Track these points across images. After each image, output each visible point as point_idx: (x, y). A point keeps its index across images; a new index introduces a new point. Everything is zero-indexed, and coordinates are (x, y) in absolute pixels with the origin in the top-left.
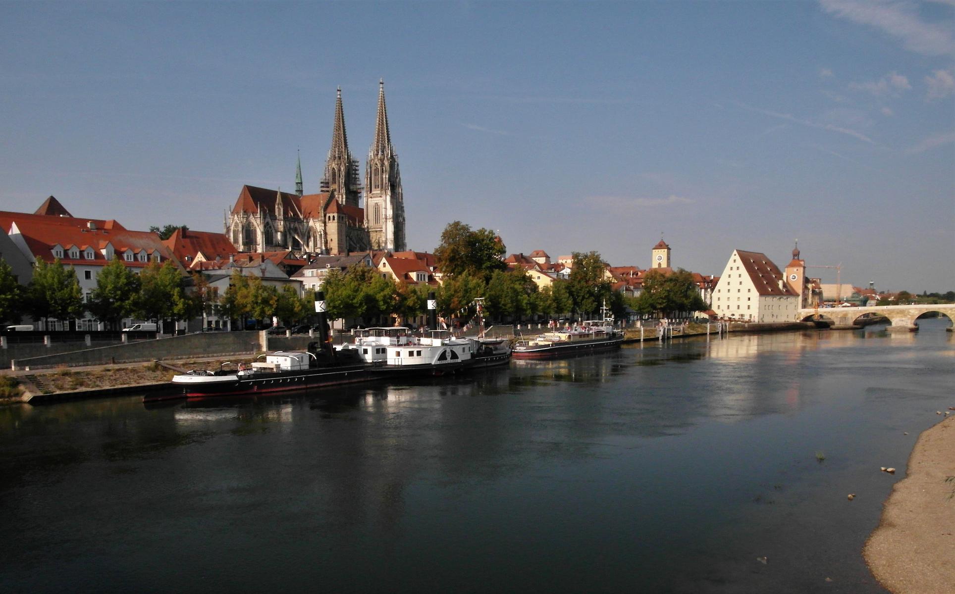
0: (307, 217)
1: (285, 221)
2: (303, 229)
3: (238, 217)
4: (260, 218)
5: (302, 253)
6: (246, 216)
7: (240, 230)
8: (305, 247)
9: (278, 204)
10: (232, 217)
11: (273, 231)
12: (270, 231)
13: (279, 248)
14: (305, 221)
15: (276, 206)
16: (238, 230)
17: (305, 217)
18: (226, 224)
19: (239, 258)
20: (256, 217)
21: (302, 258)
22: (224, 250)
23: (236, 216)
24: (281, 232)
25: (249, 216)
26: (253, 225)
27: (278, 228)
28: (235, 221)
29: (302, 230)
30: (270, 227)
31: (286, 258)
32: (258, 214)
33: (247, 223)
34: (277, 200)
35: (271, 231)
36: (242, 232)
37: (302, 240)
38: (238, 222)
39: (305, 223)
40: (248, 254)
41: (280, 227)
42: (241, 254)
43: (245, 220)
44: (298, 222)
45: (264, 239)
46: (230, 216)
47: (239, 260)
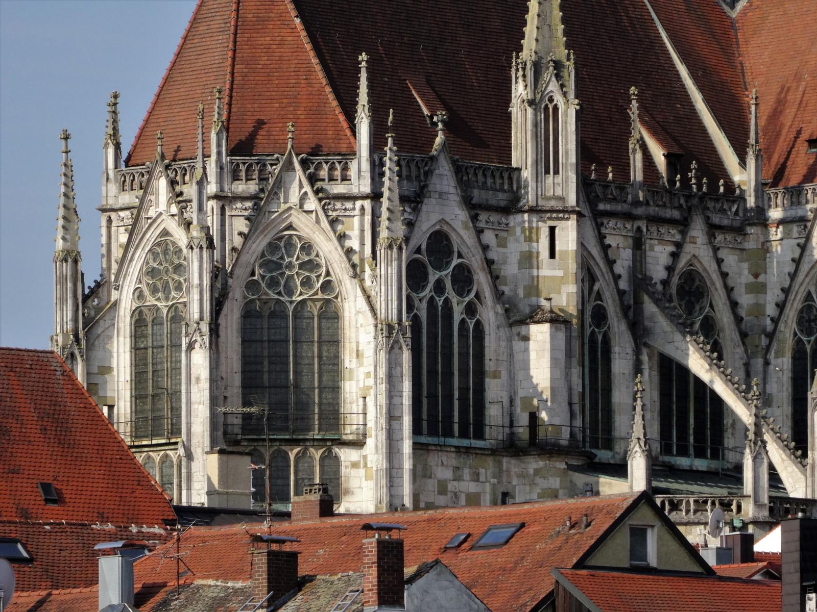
0: (794, 177)
1: (598, 217)
2: (759, 288)
3: (177, 196)
4: (376, 196)
5: (749, 510)
6: (252, 187)
7: (194, 312)
8: (777, 454)
9: (538, 67)
10: (129, 198)
11: (490, 314)
12: (458, 313)
13: (534, 464)
14: (775, 214)
15: (520, 90)
16: (177, 317)
17: (779, 176)
18: (72, 257)
19: (182, 569)
20: (339, 188)
21: (748, 555)
22: (52, 495)
23: (162, 184)
24: (556, 320)
25: (280, 183)
26: (311, 265)
27: (533, 288)
28: (152, 236)
29: (745, 300)
30: (463, 279)
31: (598, 559)
32: (361, 167)
33: (260, 244)
34: (531, 30)
35: (471, 310)
36: (215, 330)
37: (744, 393)
38: (180, 237)
39: (776, 234)
40: (263, 528)
41: (547, 270)
42: (195, 531)
43: (241, 225)
44: (713, 229)
45: (407, 386)
46: (113, 195)
47: (179, 589)
